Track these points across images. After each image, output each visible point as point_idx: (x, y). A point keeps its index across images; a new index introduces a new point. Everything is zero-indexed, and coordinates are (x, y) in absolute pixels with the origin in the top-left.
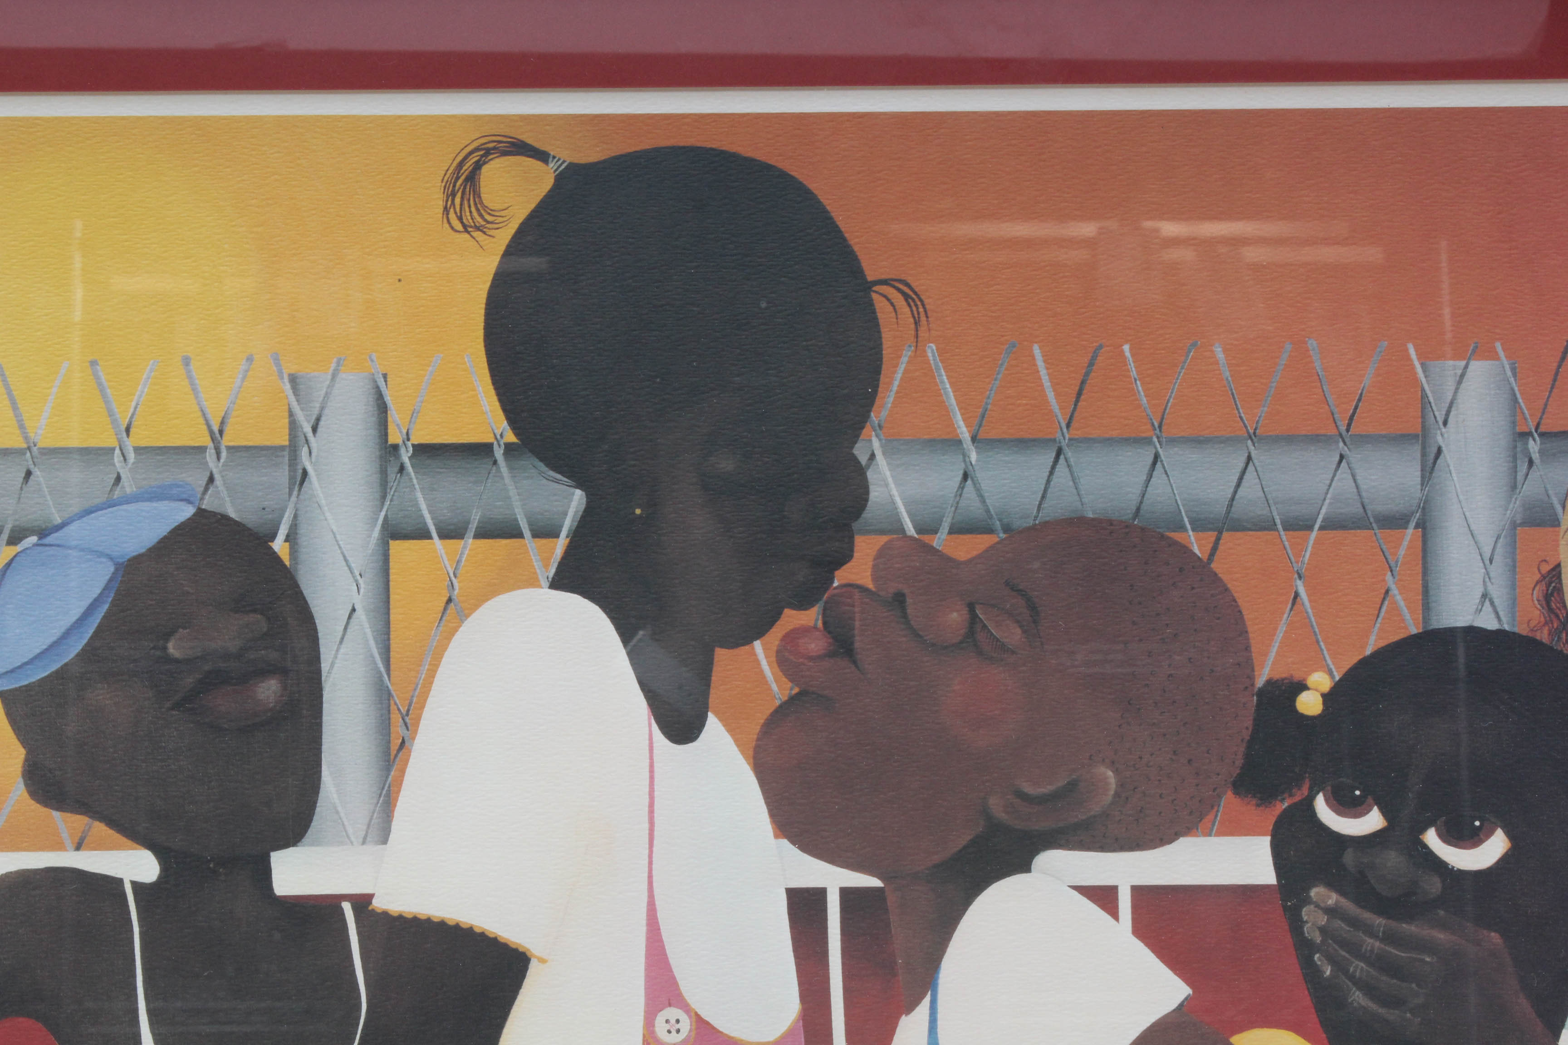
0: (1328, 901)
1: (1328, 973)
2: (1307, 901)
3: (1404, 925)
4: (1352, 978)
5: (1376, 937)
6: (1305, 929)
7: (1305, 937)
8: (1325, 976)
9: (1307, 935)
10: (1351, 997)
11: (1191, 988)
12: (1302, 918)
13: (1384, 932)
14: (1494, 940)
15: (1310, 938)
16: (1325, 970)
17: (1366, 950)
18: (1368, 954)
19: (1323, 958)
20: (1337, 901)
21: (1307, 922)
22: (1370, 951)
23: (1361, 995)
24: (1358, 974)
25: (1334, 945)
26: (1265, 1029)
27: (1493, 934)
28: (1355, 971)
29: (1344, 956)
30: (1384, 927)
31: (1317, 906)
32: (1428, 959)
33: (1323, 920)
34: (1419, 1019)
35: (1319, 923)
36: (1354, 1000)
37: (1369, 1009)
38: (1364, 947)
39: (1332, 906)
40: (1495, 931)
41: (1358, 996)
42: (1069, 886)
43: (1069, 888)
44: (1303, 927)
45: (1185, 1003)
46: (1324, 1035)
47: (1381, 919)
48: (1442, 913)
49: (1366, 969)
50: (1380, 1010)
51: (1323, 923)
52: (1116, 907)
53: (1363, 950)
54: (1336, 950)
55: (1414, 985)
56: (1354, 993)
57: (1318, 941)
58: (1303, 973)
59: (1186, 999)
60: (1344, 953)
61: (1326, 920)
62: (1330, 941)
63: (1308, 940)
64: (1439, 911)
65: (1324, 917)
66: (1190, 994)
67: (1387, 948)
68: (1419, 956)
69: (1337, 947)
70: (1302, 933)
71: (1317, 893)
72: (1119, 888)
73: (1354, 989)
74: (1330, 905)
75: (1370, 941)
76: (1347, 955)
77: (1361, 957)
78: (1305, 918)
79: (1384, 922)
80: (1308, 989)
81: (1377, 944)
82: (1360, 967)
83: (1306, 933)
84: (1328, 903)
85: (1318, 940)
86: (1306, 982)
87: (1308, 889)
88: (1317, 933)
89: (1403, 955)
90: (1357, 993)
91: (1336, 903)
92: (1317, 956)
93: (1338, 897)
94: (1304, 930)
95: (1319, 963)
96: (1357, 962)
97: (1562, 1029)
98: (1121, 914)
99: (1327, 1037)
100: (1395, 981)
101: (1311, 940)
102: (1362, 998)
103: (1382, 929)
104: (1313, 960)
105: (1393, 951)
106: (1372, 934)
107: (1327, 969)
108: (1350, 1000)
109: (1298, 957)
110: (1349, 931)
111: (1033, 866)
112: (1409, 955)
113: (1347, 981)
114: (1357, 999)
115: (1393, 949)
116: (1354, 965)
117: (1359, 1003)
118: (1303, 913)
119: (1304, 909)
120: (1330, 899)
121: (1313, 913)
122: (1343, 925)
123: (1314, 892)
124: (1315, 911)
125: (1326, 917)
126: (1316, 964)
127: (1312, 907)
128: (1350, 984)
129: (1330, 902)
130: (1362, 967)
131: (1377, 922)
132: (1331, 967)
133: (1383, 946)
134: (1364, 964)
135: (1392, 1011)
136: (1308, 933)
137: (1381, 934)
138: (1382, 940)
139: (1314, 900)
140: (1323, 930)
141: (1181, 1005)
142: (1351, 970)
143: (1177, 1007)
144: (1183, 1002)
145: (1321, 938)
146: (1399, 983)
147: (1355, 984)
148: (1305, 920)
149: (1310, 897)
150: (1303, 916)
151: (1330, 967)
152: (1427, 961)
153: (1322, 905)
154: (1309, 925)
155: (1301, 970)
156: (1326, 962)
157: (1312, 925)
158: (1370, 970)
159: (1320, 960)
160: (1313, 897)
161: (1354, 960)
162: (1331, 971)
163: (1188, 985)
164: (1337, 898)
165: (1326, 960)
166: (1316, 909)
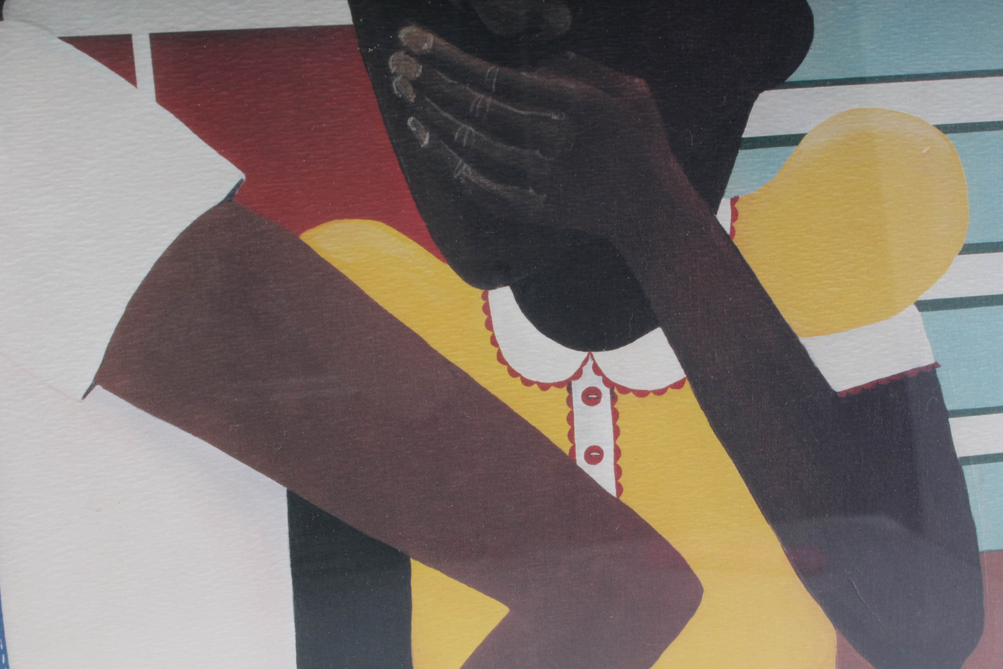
0: (423, 45)
1: (426, 142)
2: (395, 46)
3: (524, 74)
4: (457, 146)
5: (486, 90)
6: (394, 84)
7: (394, 96)
8: (422, 146)
9: (396, 92)
10: (457, 172)
11: (243, 170)
12: (389, 70)
13: (497, 85)
14: (639, 89)
15: (400, 96)
16: (423, 138)
17: (475, 108)
18: (477, 115)
19: (418, 122)
20: (435, 44)
21: (395, 74)
22: (480, 109)
23: (469, 169)
24: (465, 141)
25: (433, 104)
26: (346, 220)
27: (637, 80)
28: (461, 138)
29: (446, 119)
30: (498, 77)
31: (409, 53)
32: (555, 117)
33: (417, 71)
34: (545, 196)
35: (413, 75)
36: (461, 175)
37: (481, 186)
38: (473, 105)
39: (429, 52)
40: (640, 77)
41: (466, 170)
42: (62, 38)
43: (60, 41)
44: (391, 82)
45: (237, 192)
46: (423, 224)
47: (493, 67)
48: (572, 55)
49: (476, 136)
50: (495, 187)
51: (417, 75)
52: (132, 64)
53: (471, 110)
54: (435, 110)
55: (537, 152)
56: (462, 165)
57: (412, 100)
58: (393, 144)
59: (238, 186)
60: (446, 115)
61: (420, 71)
62: (428, 100)
63: (398, 99)
64: (569, 53)
65: (418, 68)
66: (241, 181)
67: (502, 105)
68: (543, 114)
69: (436, 107)
70: (391, 90)
71: (408, 34)
72: (134, 38)
73: (461, 161)
74: (425, 50)
75: (480, 96)
76: (450, 117)
77: (469, 118)
78: (393, 70)
79: (498, 70)
80: (400, 164)
81: (489, 100)
82: (467, 133)
83: (395, 89)
84: (424, 48)
85: (412, 98)
86: (398, 155)
87: (395, 30)
88: (410, 89)
89: (523, 112)
90: (465, 166)
91: (433, 49)
92: (411, 120)
93: (437, 39)
94: (392, 86)
95: (414, 129)
96: (463, 126)
97: (721, 198)
98: (138, 75)
99: (428, 227)
100: (513, 148)
101: (402, 98)
102: (471, 173)
103: (495, 80)
104: (406, 126)
105: (510, 108)
106: (484, 89)
107: (425, 137)
108: (455, 176)
109: (386, 124)
110: (452, 84)
111: (5, 11)
112: (530, 113)
113: (451, 151)
114: (465, 173)
115: (511, 106)
116: (460, 129)
117: (467, 179)
118: (390, 63)
119: (392, 57)
120: (425, 42)
121: (404, 62)
122: (443, 77)
123: (403, 34)
124: (406, 60)
125: (421, 67)
126: (411, 132)
127: (402, 54)
128: (455, 154)
129: (426, 46)
130: (471, 131)
131: (489, 71)
132: (430, 133)
133: (496, 102)
134: (472, 126)
135: (510, 187)
136: (398, 90)
137: (494, 87)
138: (496, 95)
139: (405, 44)
140: (417, 85)
141: (231, 196)
142: (457, 135)
143: (226, 199)
144: (234, 190)
145: (415, 96)
146: (518, 150)
147: (461, 155)
148: (393, 72)
149: (398, 40)
150: (391, 67)
151: (428, 134)
152: (554, 120)
153: (415, 51)
154: (399, 78)
155: (391, 139)
156: (422, 127)
157: (404, 77)
158: (481, 135)
159: (415, 125)
160: (403, 40)
161: (460, 123)
162: (430, 139)
163: (239, 167)
164: (434, 41)
165: (423, 124)
166: (407, 56)
